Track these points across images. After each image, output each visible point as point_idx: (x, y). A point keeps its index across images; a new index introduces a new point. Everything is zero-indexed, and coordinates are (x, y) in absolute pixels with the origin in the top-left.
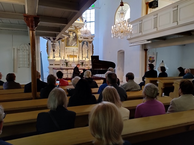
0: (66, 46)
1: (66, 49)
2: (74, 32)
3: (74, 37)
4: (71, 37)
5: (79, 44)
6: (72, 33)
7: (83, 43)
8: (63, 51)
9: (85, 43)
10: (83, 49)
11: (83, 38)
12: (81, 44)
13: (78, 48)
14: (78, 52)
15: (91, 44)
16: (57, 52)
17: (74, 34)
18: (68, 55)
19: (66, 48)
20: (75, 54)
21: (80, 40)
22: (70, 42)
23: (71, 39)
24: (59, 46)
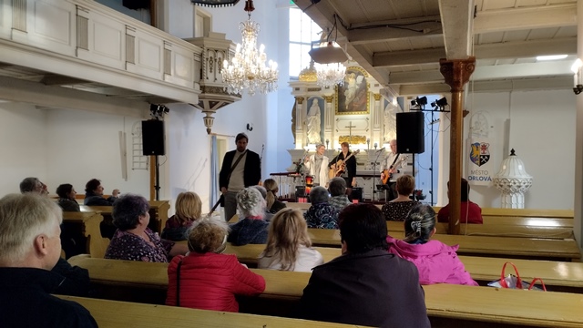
0: (336, 114)
1: (336, 122)
2: (359, 74)
3: (357, 87)
4: (349, 87)
5: (375, 104)
6: (353, 75)
8: (329, 126)
10: (385, 117)
12: (379, 103)
13: (369, 116)
14: (370, 128)
16: (313, 129)
17: (360, 78)
18: (341, 137)
19: (336, 117)
20: (362, 134)
21: (375, 92)
22: (347, 101)
23: (350, 93)
24: (319, 115)
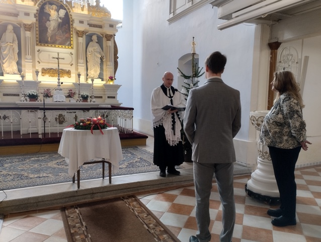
0: (37, 45)
1: (37, 53)
2: (62, 7)
3: (60, 20)
4: (51, 18)
5: (77, 40)
6: (54, 7)
7: (89, 39)
8: (29, 57)
9: (95, 38)
10: (88, 53)
11: (86, 23)
12: (82, 40)
13: (73, 51)
14: (74, 62)
15: (110, 43)
16: (11, 58)
20: (66, 67)
21: (78, 29)
22: (50, 32)
23: (52, 25)
24: (17, 42)
